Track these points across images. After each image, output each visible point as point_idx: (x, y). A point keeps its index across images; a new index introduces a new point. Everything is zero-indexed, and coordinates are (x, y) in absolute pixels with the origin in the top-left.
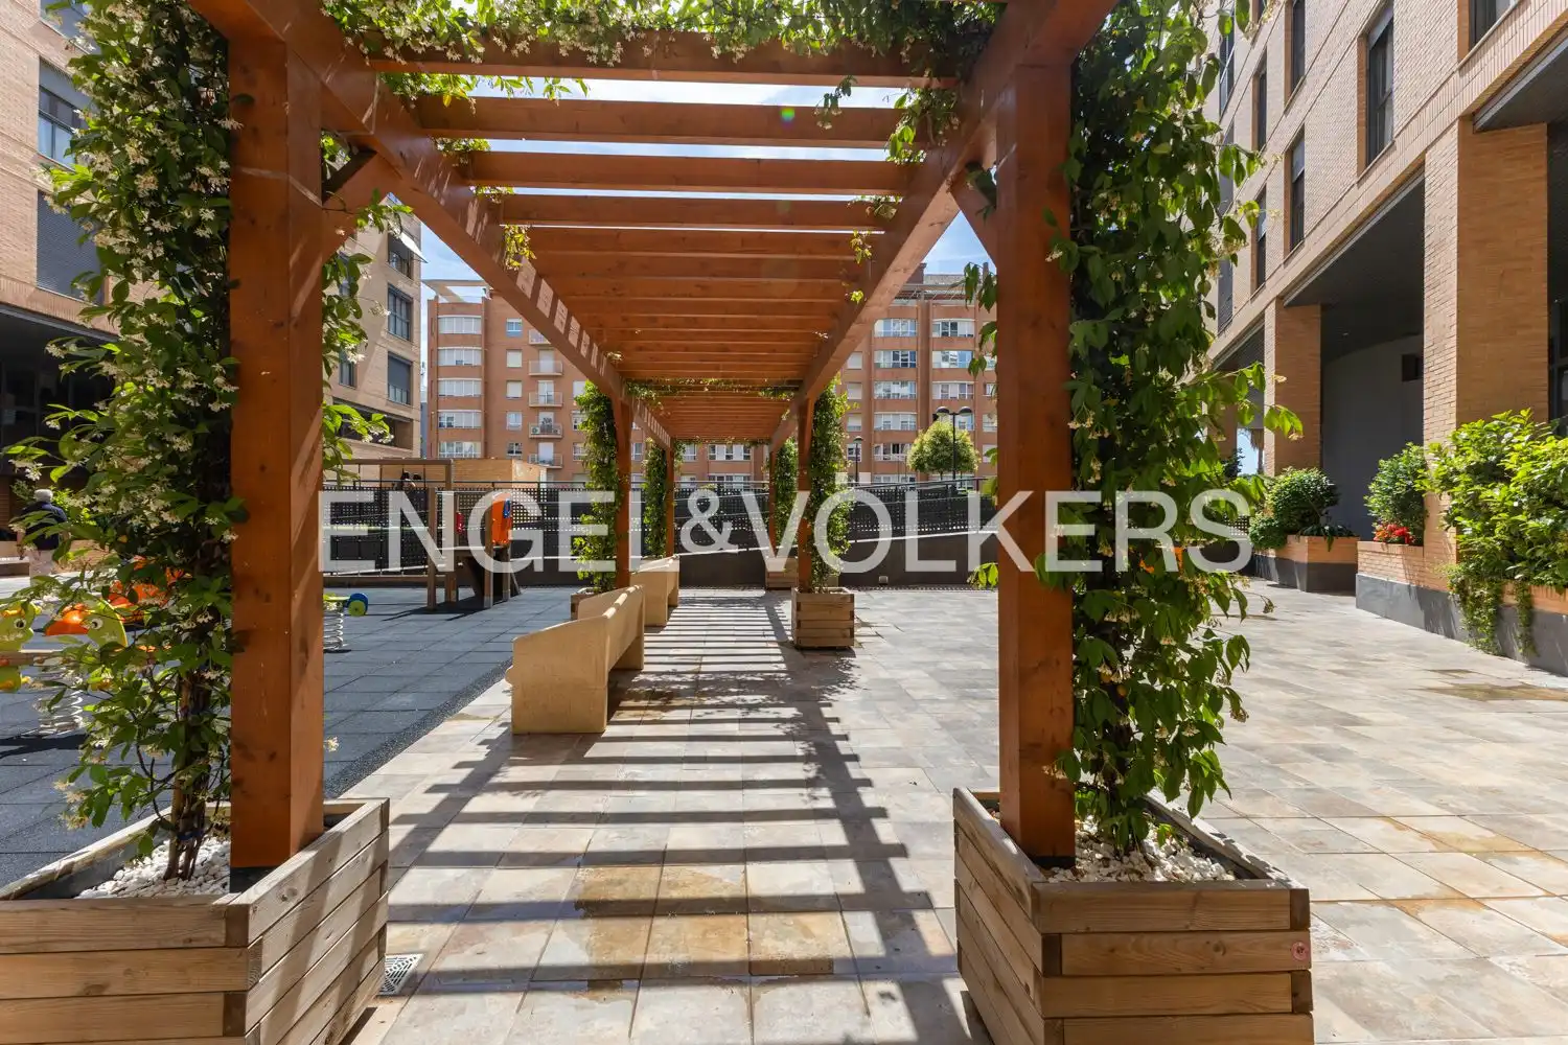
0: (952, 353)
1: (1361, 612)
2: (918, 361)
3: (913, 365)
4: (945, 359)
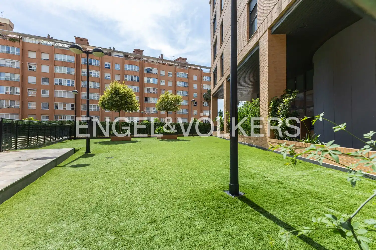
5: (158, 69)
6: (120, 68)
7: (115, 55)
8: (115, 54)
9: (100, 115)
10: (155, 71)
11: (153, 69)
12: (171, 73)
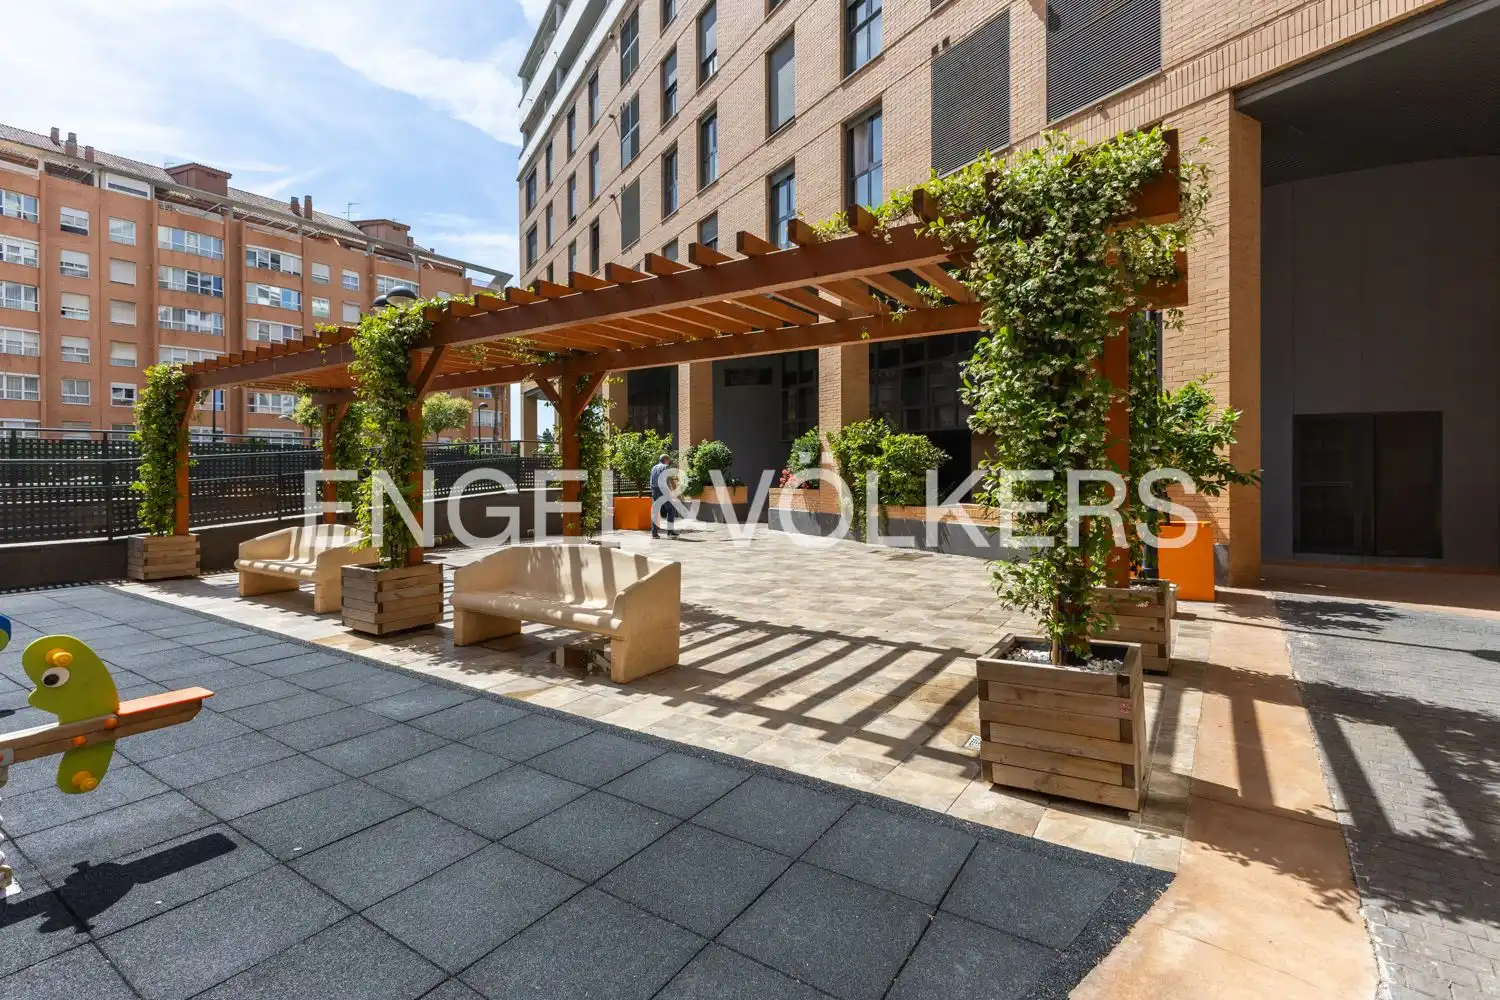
0: (273, 289)
1: (773, 532)
2: (226, 290)
3: (218, 295)
4: (264, 294)
5: (302, 255)
6: (134, 237)
7: (110, 185)
8: (109, 178)
9: (44, 417)
10: (290, 263)
11: (281, 257)
12: (356, 275)
